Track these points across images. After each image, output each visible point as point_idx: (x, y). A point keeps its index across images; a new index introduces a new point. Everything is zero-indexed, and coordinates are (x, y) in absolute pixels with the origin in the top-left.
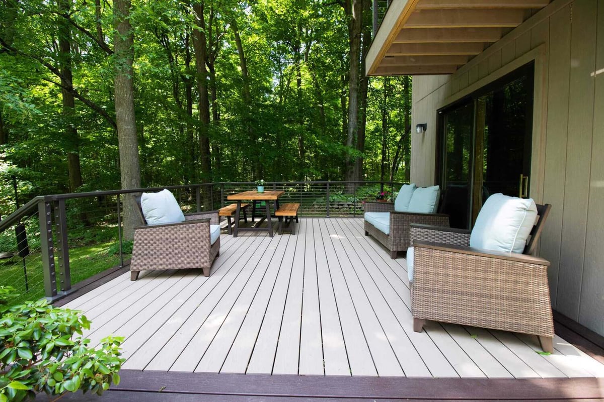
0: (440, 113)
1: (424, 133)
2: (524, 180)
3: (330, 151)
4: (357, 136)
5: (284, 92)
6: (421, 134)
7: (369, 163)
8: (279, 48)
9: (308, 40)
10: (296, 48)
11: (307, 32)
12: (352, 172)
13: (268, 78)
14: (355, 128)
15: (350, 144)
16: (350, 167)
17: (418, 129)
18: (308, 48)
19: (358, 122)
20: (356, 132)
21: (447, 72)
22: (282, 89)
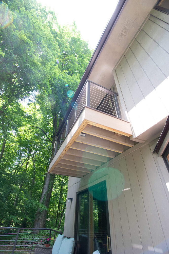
0: (78, 194)
1: (71, 203)
2: (108, 238)
3: (30, 204)
4: (46, 197)
5: (18, 168)
6: (70, 203)
7: (52, 211)
8: (23, 150)
9: (36, 150)
10: (30, 151)
11: (36, 147)
12: (39, 219)
13: (13, 161)
14: (46, 193)
15: (41, 201)
16: (39, 215)
17: (69, 200)
18: (35, 153)
19: (48, 190)
20: (46, 195)
21: (80, 177)
22: (18, 167)
